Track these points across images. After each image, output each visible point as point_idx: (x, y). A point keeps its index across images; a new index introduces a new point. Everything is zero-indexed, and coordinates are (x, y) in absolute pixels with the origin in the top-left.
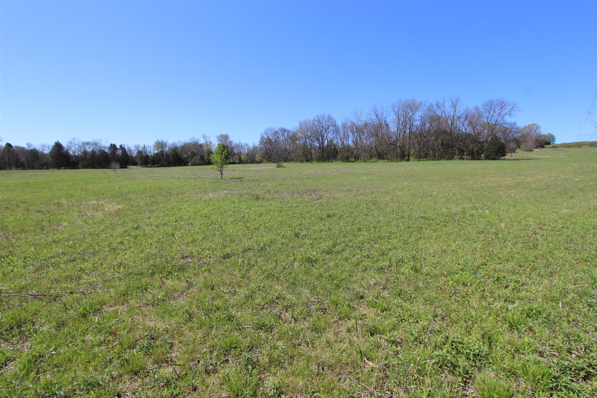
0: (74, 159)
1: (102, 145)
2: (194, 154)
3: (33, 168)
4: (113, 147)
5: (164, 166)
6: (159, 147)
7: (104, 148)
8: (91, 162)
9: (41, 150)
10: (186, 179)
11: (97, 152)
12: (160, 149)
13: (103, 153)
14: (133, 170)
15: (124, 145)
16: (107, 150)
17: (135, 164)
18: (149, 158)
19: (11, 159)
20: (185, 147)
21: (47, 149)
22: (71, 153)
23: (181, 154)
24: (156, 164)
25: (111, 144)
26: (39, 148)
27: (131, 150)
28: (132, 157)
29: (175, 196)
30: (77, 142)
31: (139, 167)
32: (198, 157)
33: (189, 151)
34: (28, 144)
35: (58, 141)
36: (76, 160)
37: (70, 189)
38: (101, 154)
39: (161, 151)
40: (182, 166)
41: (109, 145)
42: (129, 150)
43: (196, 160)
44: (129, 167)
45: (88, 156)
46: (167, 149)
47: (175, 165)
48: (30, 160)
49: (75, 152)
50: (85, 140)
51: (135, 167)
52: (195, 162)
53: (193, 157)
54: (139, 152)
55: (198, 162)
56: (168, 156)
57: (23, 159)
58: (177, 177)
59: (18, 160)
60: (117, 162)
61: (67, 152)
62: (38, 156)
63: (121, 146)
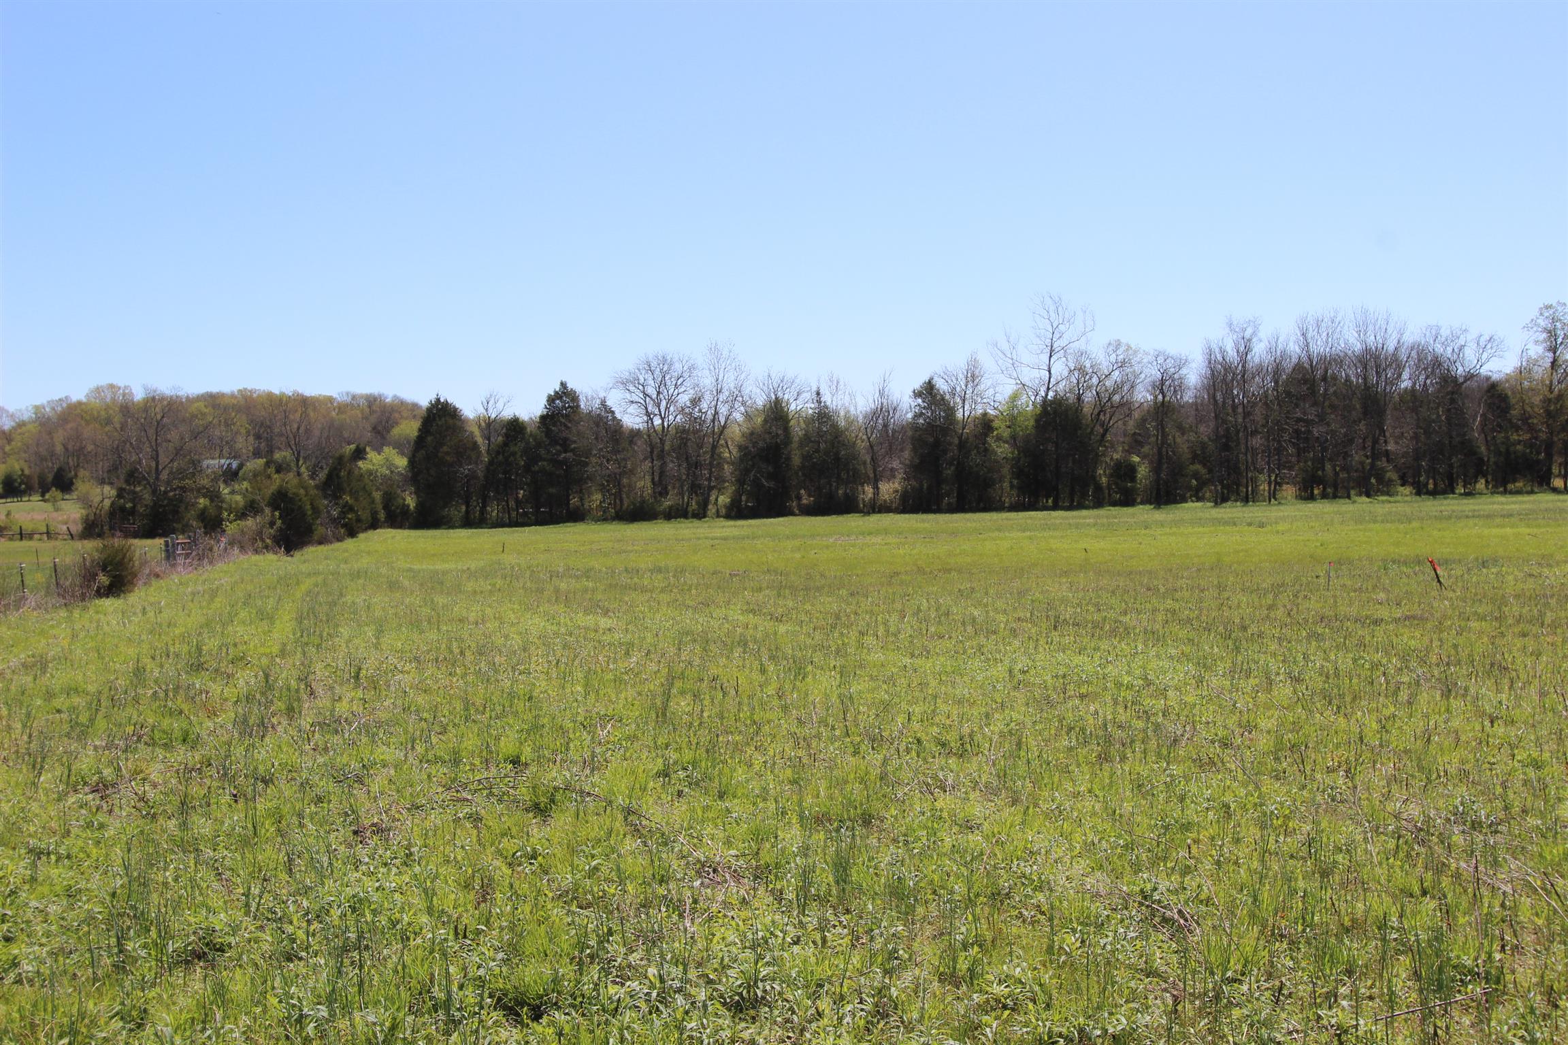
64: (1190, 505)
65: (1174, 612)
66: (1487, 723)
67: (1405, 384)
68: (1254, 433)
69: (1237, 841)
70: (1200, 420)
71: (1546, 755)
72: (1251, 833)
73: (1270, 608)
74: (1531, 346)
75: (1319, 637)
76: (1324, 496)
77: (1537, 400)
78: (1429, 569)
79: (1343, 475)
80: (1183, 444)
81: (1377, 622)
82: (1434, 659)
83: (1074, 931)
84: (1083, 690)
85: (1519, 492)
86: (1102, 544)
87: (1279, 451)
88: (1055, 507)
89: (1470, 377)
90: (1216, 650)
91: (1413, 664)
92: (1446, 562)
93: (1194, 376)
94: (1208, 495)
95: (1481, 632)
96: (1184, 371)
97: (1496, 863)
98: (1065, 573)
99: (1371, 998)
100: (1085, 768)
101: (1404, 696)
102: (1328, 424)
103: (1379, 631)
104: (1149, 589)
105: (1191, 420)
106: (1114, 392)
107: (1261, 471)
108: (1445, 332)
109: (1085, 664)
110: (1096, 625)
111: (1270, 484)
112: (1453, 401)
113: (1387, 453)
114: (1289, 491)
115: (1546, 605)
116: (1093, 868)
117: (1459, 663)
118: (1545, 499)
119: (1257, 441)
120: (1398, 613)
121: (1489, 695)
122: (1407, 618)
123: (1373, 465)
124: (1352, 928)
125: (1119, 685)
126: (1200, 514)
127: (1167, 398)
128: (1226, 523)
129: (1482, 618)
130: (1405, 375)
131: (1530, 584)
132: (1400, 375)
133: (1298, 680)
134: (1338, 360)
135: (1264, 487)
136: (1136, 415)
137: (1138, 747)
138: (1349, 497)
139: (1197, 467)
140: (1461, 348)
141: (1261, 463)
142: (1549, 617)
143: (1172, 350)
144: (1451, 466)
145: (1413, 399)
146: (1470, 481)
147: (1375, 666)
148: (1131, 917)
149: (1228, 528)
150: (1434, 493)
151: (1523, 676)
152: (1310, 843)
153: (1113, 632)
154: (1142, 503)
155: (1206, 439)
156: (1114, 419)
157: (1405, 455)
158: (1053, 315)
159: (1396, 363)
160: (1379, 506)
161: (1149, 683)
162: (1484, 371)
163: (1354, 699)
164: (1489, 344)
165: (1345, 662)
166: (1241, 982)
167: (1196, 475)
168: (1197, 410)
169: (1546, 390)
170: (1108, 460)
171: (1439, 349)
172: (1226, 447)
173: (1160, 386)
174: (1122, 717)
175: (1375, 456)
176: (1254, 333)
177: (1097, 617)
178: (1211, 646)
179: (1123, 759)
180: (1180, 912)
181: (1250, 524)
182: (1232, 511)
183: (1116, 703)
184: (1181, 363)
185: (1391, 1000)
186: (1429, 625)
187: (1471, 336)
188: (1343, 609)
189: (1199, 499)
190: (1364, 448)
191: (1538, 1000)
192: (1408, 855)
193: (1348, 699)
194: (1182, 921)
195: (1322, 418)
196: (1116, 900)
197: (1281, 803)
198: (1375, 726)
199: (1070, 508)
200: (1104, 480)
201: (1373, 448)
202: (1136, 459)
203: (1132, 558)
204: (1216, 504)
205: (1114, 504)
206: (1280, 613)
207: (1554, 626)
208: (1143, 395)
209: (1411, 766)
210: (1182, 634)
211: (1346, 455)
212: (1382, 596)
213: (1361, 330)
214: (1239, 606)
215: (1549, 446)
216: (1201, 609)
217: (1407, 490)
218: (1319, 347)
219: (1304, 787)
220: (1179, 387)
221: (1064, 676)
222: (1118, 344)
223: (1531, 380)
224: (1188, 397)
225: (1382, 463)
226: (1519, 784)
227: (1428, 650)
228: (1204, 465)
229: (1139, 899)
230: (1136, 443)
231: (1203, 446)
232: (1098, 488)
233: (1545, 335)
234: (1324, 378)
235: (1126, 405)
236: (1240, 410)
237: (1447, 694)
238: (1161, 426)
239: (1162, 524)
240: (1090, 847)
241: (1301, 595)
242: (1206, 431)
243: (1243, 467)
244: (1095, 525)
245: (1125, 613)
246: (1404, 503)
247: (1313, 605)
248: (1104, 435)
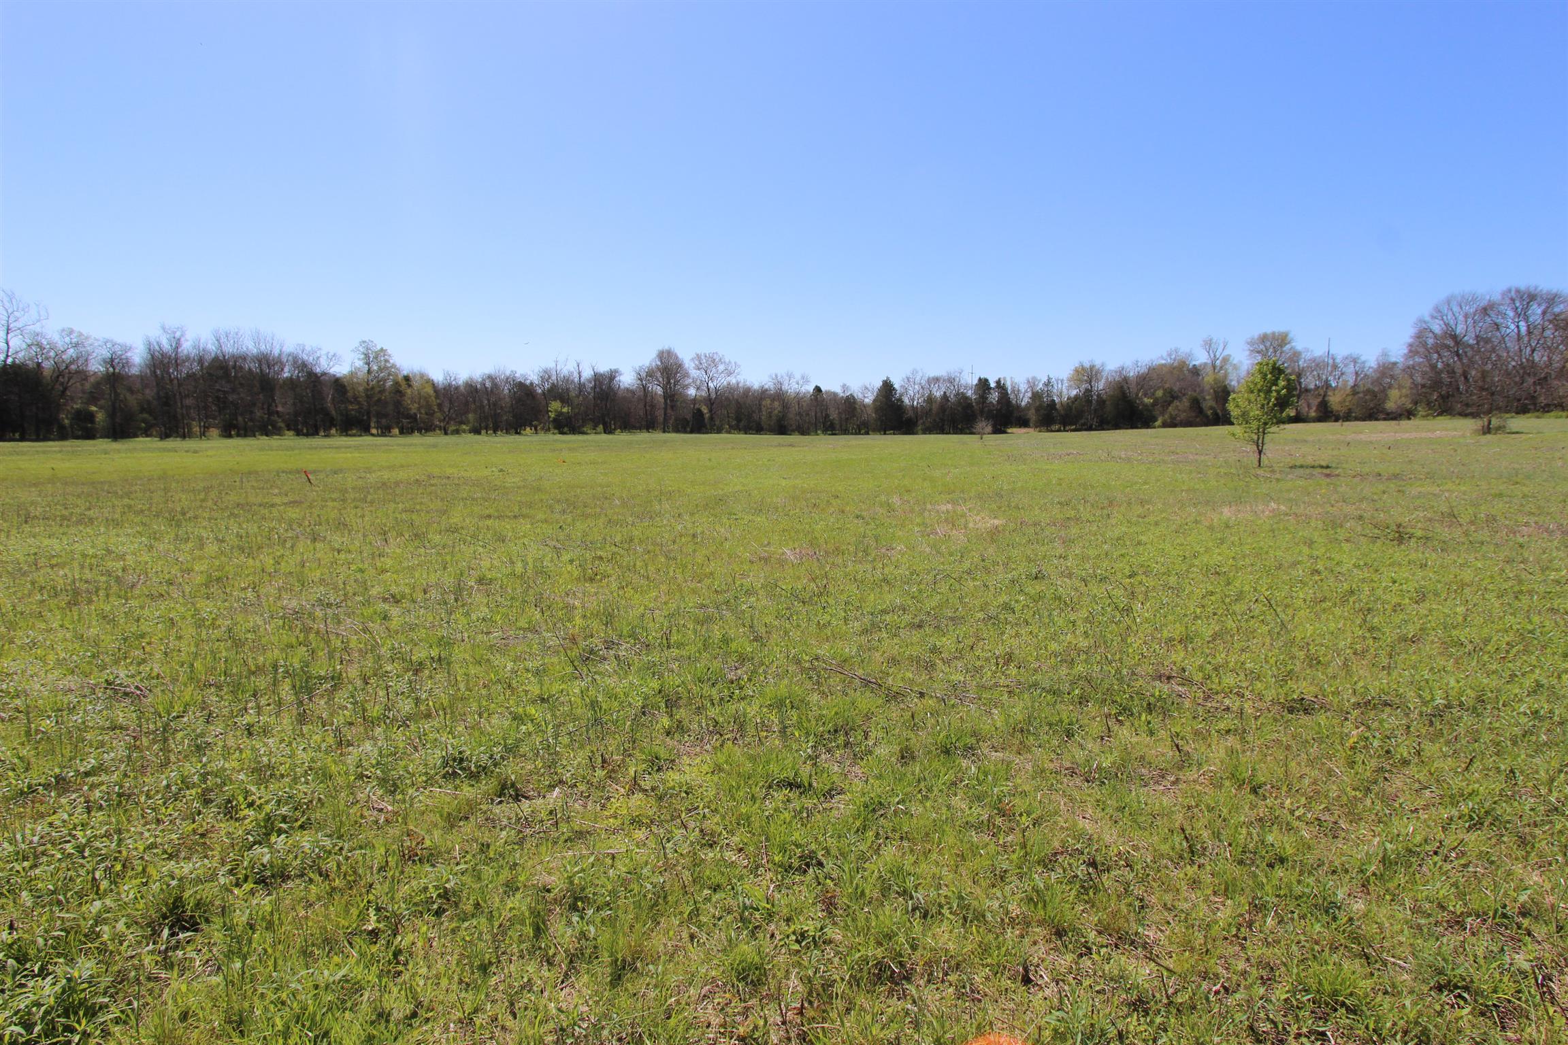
0: (911, 414)
1: (962, 382)
2: (1172, 396)
3: (845, 432)
4: (983, 384)
5: (1090, 429)
6: (1081, 381)
7: (966, 387)
8: (937, 420)
9: (860, 396)
10: (1150, 463)
11: (952, 398)
12: (1084, 386)
13: (962, 398)
14: (1020, 438)
15: (1005, 379)
16: (969, 393)
17: (1024, 423)
18: (1056, 409)
19: (819, 414)
20: (1147, 379)
21: (870, 394)
22: (906, 401)
23: (1137, 395)
24: (1071, 424)
25: (980, 379)
26: (858, 395)
27: (1019, 390)
28: (1018, 407)
29: (1122, 509)
30: (918, 379)
31: (1031, 430)
32: (1185, 403)
33: (1159, 388)
34: (844, 387)
35: (888, 378)
36: (913, 416)
37: (904, 476)
38: (959, 403)
39: (1087, 390)
40: (1137, 428)
41: (975, 382)
42: (1013, 391)
43: (1176, 412)
44: (1009, 430)
45: (935, 407)
46: (1100, 385)
47: (1116, 426)
48: (843, 416)
49: (913, 400)
50: (933, 373)
51: (1023, 430)
52: (1175, 419)
53: (1169, 404)
54: (1036, 396)
55: (1183, 416)
56: (1101, 402)
57: (834, 415)
58: (1123, 456)
59: (827, 416)
60: (987, 418)
61: (900, 400)
62: (855, 408)
63: (998, 382)
64: (141, 439)
65: (130, 507)
66: (336, 553)
67: (286, 375)
68: (187, 396)
69: (180, 638)
70: (146, 386)
71: (366, 566)
72: (189, 631)
73: (203, 501)
74: (356, 361)
75: (236, 516)
76: (238, 435)
77: (361, 389)
78: (304, 476)
79: (250, 424)
80: (132, 401)
81: (273, 505)
82: (307, 523)
83: (49, 717)
84: (54, 562)
85: (354, 435)
86: (67, 465)
87: (206, 408)
88: (22, 439)
89: (324, 374)
90: (163, 528)
91: (295, 526)
92: (314, 472)
93: (138, 358)
94: (154, 433)
95: (334, 508)
96: (129, 354)
97: (339, 622)
98: (35, 485)
99: (269, 705)
100: (57, 612)
101: (288, 545)
102: (239, 394)
103: (274, 510)
104: (109, 493)
105: (138, 385)
106: (71, 363)
107: (194, 420)
108: (308, 348)
109: (55, 545)
110: (64, 518)
111: (200, 427)
112: (315, 386)
113: (277, 412)
114: (214, 432)
115: (368, 492)
116: (65, 675)
117: (320, 524)
118: (367, 440)
119: (188, 402)
120: (286, 500)
121: (337, 539)
122: (291, 502)
123: (269, 419)
124: (259, 670)
125: (85, 556)
126: (149, 445)
127: (117, 371)
128: (169, 451)
129: (334, 500)
130: (286, 369)
131: (360, 482)
132: (282, 370)
133: (223, 541)
134: (244, 358)
135: (196, 429)
136: (92, 380)
137: (101, 593)
138: (255, 436)
139: (145, 415)
140: (318, 358)
141: (193, 413)
142: (369, 498)
143: (119, 339)
144: (316, 421)
145: (292, 383)
146: (327, 429)
147: (271, 530)
148: (98, 698)
149: (171, 454)
150: (307, 435)
151: (355, 529)
152: (230, 630)
153: (79, 522)
154: (101, 437)
155: (150, 398)
156: (72, 381)
157: (288, 414)
158: (7, 305)
159: (279, 362)
160: (274, 441)
161: (109, 552)
162: (332, 371)
163: (259, 548)
164: (334, 357)
165: (253, 528)
166: (183, 717)
167: (144, 421)
168: (142, 379)
169: (365, 384)
170: (69, 408)
171: (305, 357)
172: (166, 404)
173: (111, 362)
174: (88, 575)
175: (270, 414)
176: (182, 335)
177: (66, 513)
178: (159, 526)
179: (90, 602)
180: (137, 688)
181: (187, 451)
182: (171, 443)
183: (82, 567)
184: (127, 349)
185: (280, 703)
186: (304, 506)
187: (324, 352)
188: (252, 499)
189: (147, 436)
190: (263, 409)
191: (359, 683)
192: (290, 628)
193: (255, 549)
194: (139, 692)
195: (233, 390)
196: (87, 691)
197: (211, 613)
198: (272, 562)
199: (37, 440)
200: (66, 421)
201: (269, 409)
202: (94, 408)
203: (94, 473)
204: (162, 439)
205: (77, 438)
206: (210, 503)
207: (372, 502)
208: (96, 367)
209: (293, 580)
210: (137, 519)
211: (252, 412)
212: (276, 491)
213: (257, 343)
214: (180, 500)
215: (368, 413)
216: (151, 504)
217: (291, 433)
218: (229, 349)
219: (226, 601)
220: (127, 363)
221: (36, 554)
222: (71, 332)
223: (358, 378)
224: (135, 371)
225: (275, 418)
226: (352, 582)
227: (304, 518)
228: (151, 415)
229: (105, 685)
230: (93, 398)
231: (149, 402)
232: (62, 428)
233: (363, 356)
234: (234, 367)
235: (82, 375)
236: (176, 382)
237: (314, 540)
238: (113, 387)
239: (119, 451)
240: (60, 663)
241: (223, 493)
242: (150, 393)
243: (179, 417)
244: (60, 452)
245: (90, 509)
246: (289, 440)
247: (233, 498)
248: (63, 392)
